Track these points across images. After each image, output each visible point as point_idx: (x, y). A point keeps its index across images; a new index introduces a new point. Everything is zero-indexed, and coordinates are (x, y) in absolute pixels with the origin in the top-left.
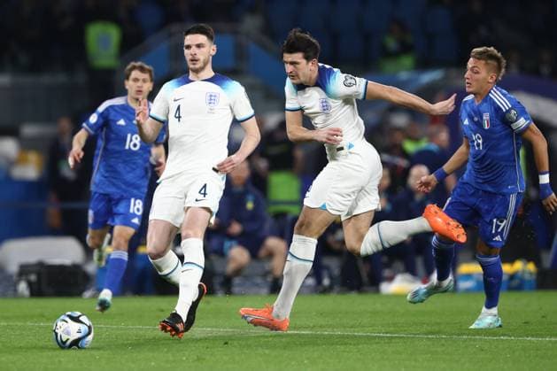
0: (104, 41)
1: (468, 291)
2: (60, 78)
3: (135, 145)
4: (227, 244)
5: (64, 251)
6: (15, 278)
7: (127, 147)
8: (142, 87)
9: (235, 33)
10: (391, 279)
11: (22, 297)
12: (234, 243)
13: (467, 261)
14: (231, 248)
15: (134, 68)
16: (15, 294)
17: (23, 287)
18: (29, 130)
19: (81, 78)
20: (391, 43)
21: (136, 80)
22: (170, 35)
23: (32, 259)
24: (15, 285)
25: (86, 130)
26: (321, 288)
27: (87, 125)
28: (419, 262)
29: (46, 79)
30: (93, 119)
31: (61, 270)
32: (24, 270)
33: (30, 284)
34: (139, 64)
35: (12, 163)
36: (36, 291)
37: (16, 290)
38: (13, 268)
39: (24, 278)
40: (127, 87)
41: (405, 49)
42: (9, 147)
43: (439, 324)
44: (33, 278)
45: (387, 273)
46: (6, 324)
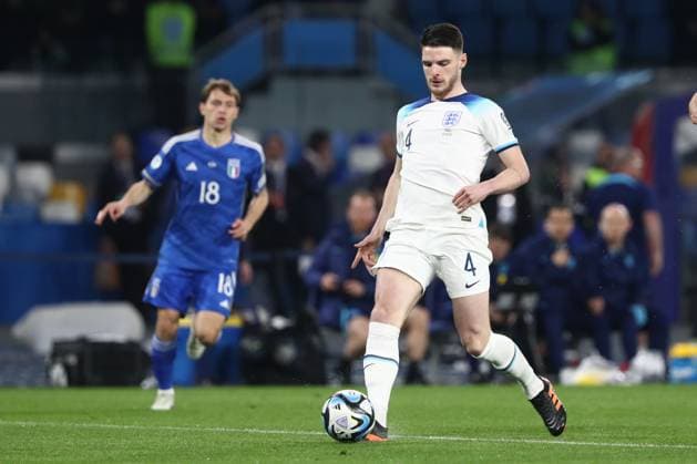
0: (172, 28)
1: (684, 381)
2: (111, 80)
3: (212, 197)
4: (345, 314)
5: (116, 323)
6: (47, 360)
7: (202, 200)
8: (224, 113)
9: (357, 17)
10: (575, 364)
11: (58, 386)
12: (354, 312)
13: (685, 340)
14: (350, 318)
15: (214, 87)
16: (48, 383)
17: (58, 372)
18: (67, 153)
19: (140, 80)
20: (581, 32)
21: (217, 103)
22: (265, 20)
23: (71, 333)
24: (48, 370)
25: (147, 180)
26: (477, 377)
27: (148, 172)
28: (616, 341)
29: (91, 82)
30: (156, 163)
31: (111, 349)
32: (60, 349)
33: (68, 369)
34: (221, 81)
35: (43, 199)
36: (77, 379)
37: (48, 377)
38: (44, 346)
39: (59, 359)
40: (203, 112)
41: (600, 39)
42: (37, 176)
43: (645, 428)
44: (72, 360)
45: (570, 355)
46: (34, 424)
